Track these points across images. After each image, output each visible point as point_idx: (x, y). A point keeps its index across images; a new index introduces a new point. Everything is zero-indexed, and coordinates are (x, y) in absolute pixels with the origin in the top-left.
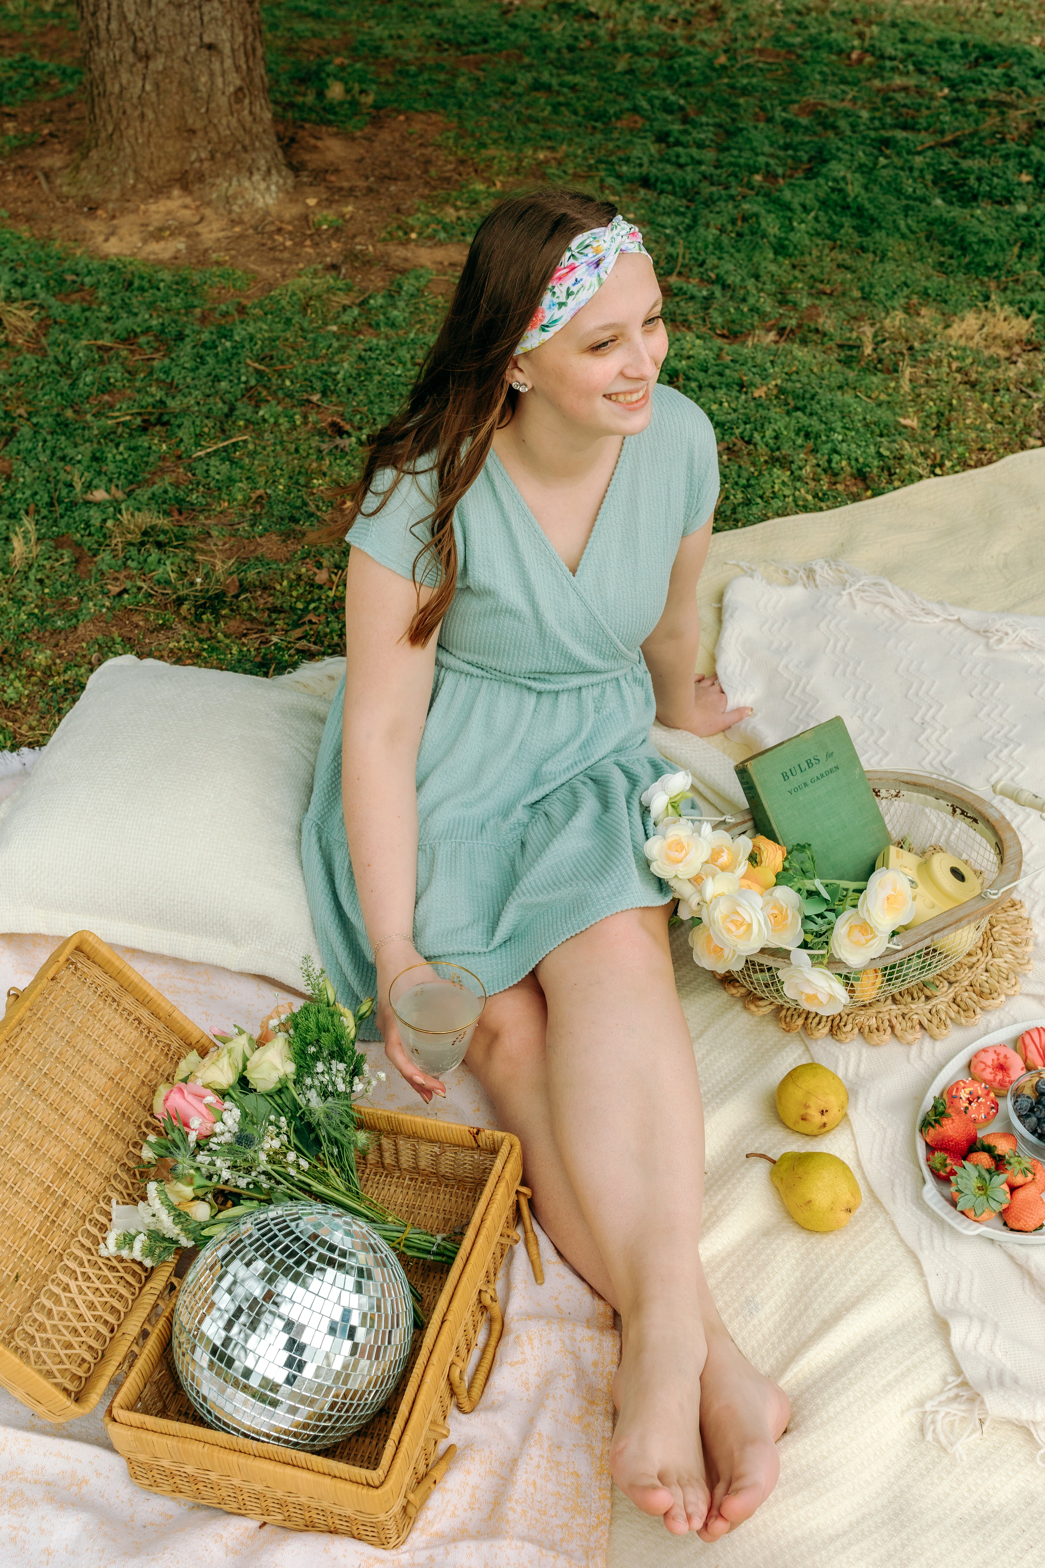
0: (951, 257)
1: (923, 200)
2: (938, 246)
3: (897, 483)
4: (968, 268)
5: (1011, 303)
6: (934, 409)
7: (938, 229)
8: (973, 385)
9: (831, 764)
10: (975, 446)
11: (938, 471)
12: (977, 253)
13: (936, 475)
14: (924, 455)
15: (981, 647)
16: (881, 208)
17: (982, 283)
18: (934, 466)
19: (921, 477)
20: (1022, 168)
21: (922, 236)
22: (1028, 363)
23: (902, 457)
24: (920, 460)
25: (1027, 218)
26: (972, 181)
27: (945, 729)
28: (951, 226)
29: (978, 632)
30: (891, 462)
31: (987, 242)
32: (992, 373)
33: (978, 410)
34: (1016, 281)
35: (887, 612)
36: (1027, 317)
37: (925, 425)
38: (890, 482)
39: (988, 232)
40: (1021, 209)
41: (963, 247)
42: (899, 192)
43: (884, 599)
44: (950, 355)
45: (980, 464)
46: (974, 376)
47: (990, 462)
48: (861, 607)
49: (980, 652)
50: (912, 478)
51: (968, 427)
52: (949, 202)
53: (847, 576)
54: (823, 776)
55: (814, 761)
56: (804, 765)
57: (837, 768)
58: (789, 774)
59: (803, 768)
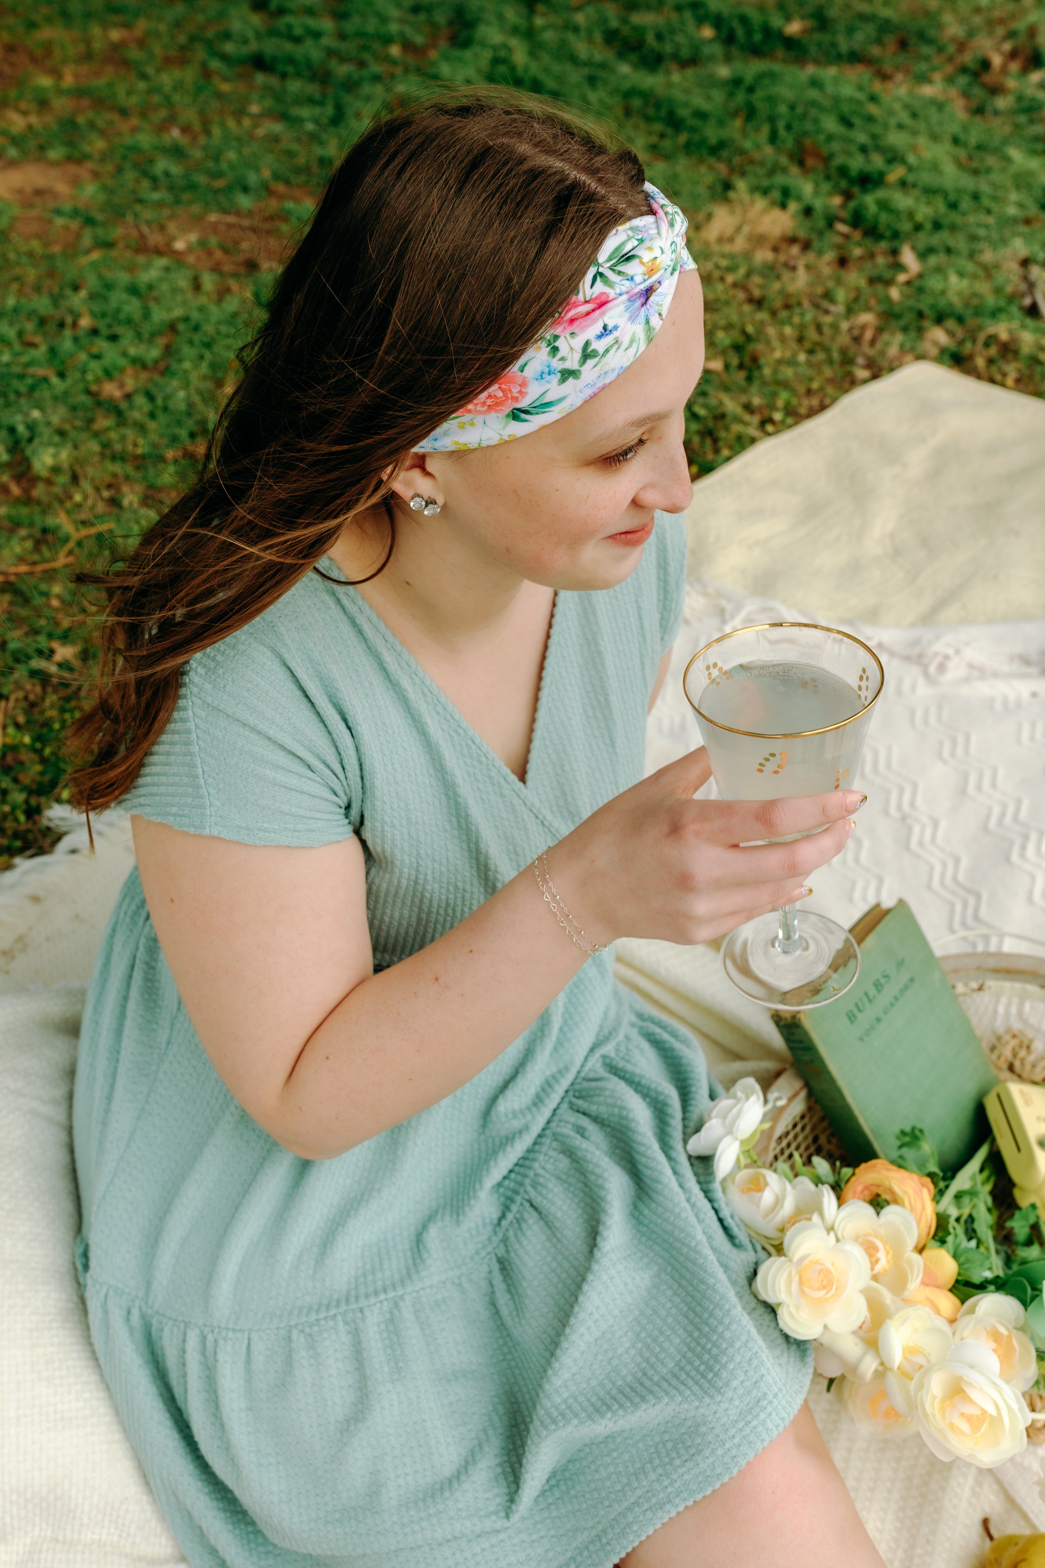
0: (662, 136)
1: (603, 66)
2: (643, 125)
3: (726, 452)
4: (688, 148)
5: (765, 192)
6: (727, 341)
7: (637, 103)
8: (758, 303)
9: (905, 977)
10: (802, 389)
11: (770, 428)
12: (693, 130)
13: (769, 434)
14: (748, 408)
15: (921, 681)
16: (559, 79)
17: (711, 168)
18: (763, 423)
19: (753, 441)
20: (701, 20)
21: (619, 112)
22: (808, 267)
23: (723, 416)
24: (747, 417)
25: (737, 82)
26: (650, 39)
27: (936, 824)
28: (646, 96)
29: (907, 658)
30: (711, 424)
31: (701, 115)
32: (776, 286)
33: (783, 339)
34: (752, 162)
36: (783, 206)
37: (727, 367)
38: (717, 451)
39: (698, 101)
40: (724, 72)
41: (674, 122)
42: (573, 59)
44: (717, 267)
45: (812, 413)
46: (757, 293)
47: (823, 408)
49: (923, 690)
50: (742, 443)
51: (780, 362)
52: (635, 67)
53: (724, 603)
54: (896, 999)
55: (883, 981)
56: (872, 991)
57: (912, 980)
58: (856, 1011)
59: (871, 997)
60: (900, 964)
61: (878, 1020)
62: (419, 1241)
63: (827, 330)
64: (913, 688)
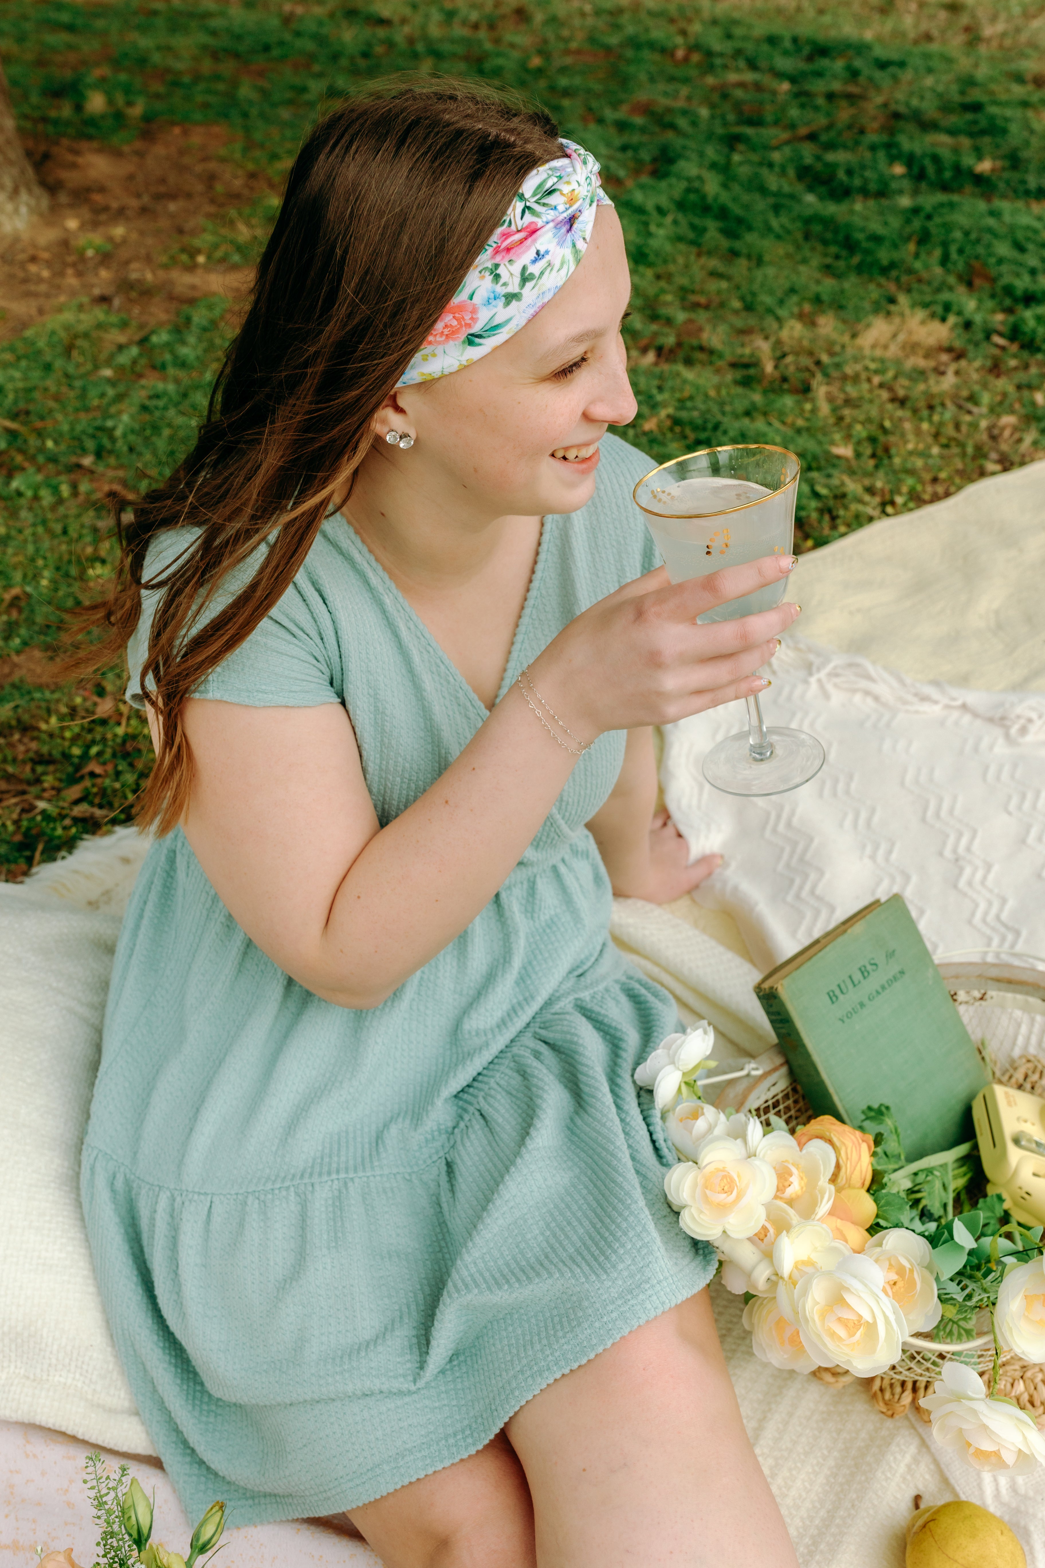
0: (837, 257)
1: (791, 196)
2: (820, 247)
3: (842, 529)
4: (859, 269)
5: (925, 305)
6: (864, 434)
7: (817, 228)
8: (902, 402)
9: (895, 969)
10: (927, 477)
11: (889, 509)
12: (867, 252)
13: (888, 515)
14: (870, 490)
15: (1000, 741)
16: (747, 207)
17: (879, 285)
18: (883, 504)
19: (871, 519)
20: (892, 159)
21: (799, 236)
22: (957, 373)
23: (844, 496)
24: (867, 498)
25: (916, 211)
26: (841, 175)
28: (828, 223)
29: (992, 720)
30: (831, 503)
31: (877, 239)
32: (921, 387)
33: (918, 432)
34: (920, 281)
35: (870, 701)
36: (943, 320)
37: (858, 455)
38: (834, 527)
39: (875, 226)
40: (905, 202)
41: (850, 245)
42: (763, 190)
43: (864, 684)
44: (866, 369)
45: (936, 498)
46: (901, 393)
47: (947, 495)
48: (837, 698)
49: (1001, 749)
50: (860, 521)
51: (911, 453)
52: (821, 198)
53: (811, 657)
54: (883, 988)
55: (869, 968)
56: (857, 976)
57: (902, 972)
58: (838, 992)
59: (856, 982)
60: (890, 955)
61: (862, 1005)
62: (379, 1138)
63: (964, 428)
64: (991, 748)
